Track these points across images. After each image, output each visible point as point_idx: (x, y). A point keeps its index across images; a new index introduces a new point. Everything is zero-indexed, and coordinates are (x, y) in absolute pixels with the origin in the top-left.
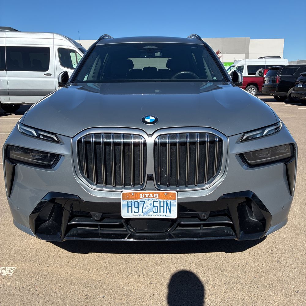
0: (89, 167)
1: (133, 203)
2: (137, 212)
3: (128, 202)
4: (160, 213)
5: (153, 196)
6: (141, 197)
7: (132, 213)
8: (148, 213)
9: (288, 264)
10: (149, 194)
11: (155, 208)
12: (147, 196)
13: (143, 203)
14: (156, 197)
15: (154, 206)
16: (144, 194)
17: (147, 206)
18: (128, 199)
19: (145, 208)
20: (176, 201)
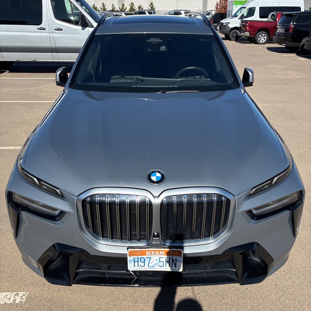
0: (95, 222)
1: (139, 259)
2: (143, 266)
3: (134, 258)
4: (166, 267)
5: (159, 253)
6: (147, 254)
7: (138, 266)
8: (154, 267)
9: (286, 288)
10: (155, 252)
11: (161, 263)
12: (153, 253)
13: (149, 258)
14: (162, 254)
15: (160, 261)
16: (150, 252)
17: (153, 261)
18: (134, 255)
19: (151, 263)
20: (181, 258)
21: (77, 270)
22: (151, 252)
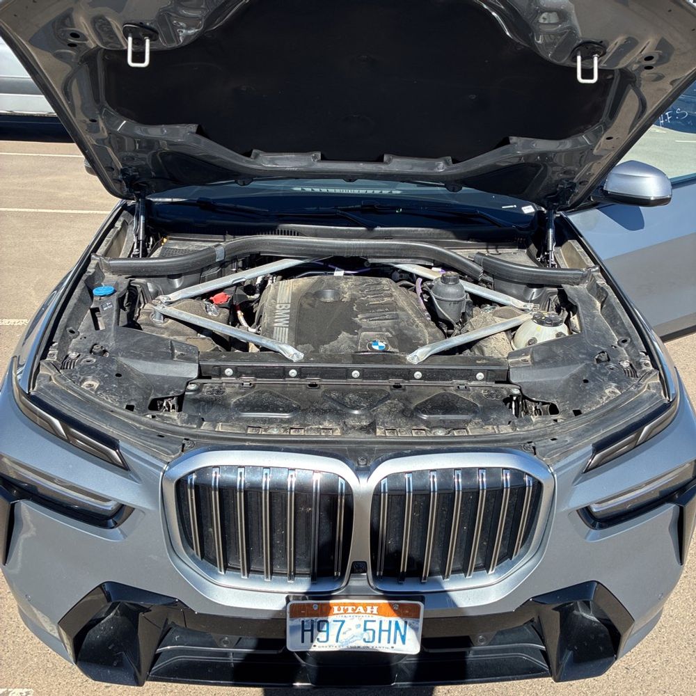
1: (315, 624)
3: (303, 622)
4: (380, 641)
6: (336, 611)
8: (352, 643)
10: (354, 608)
11: (368, 633)
12: (350, 611)
13: (340, 623)
14: (372, 612)
15: (365, 630)
16: (342, 608)
17: (350, 629)
18: (303, 615)
19: (344, 633)
20: (418, 621)
21: (158, 646)
22: (346, 608)
